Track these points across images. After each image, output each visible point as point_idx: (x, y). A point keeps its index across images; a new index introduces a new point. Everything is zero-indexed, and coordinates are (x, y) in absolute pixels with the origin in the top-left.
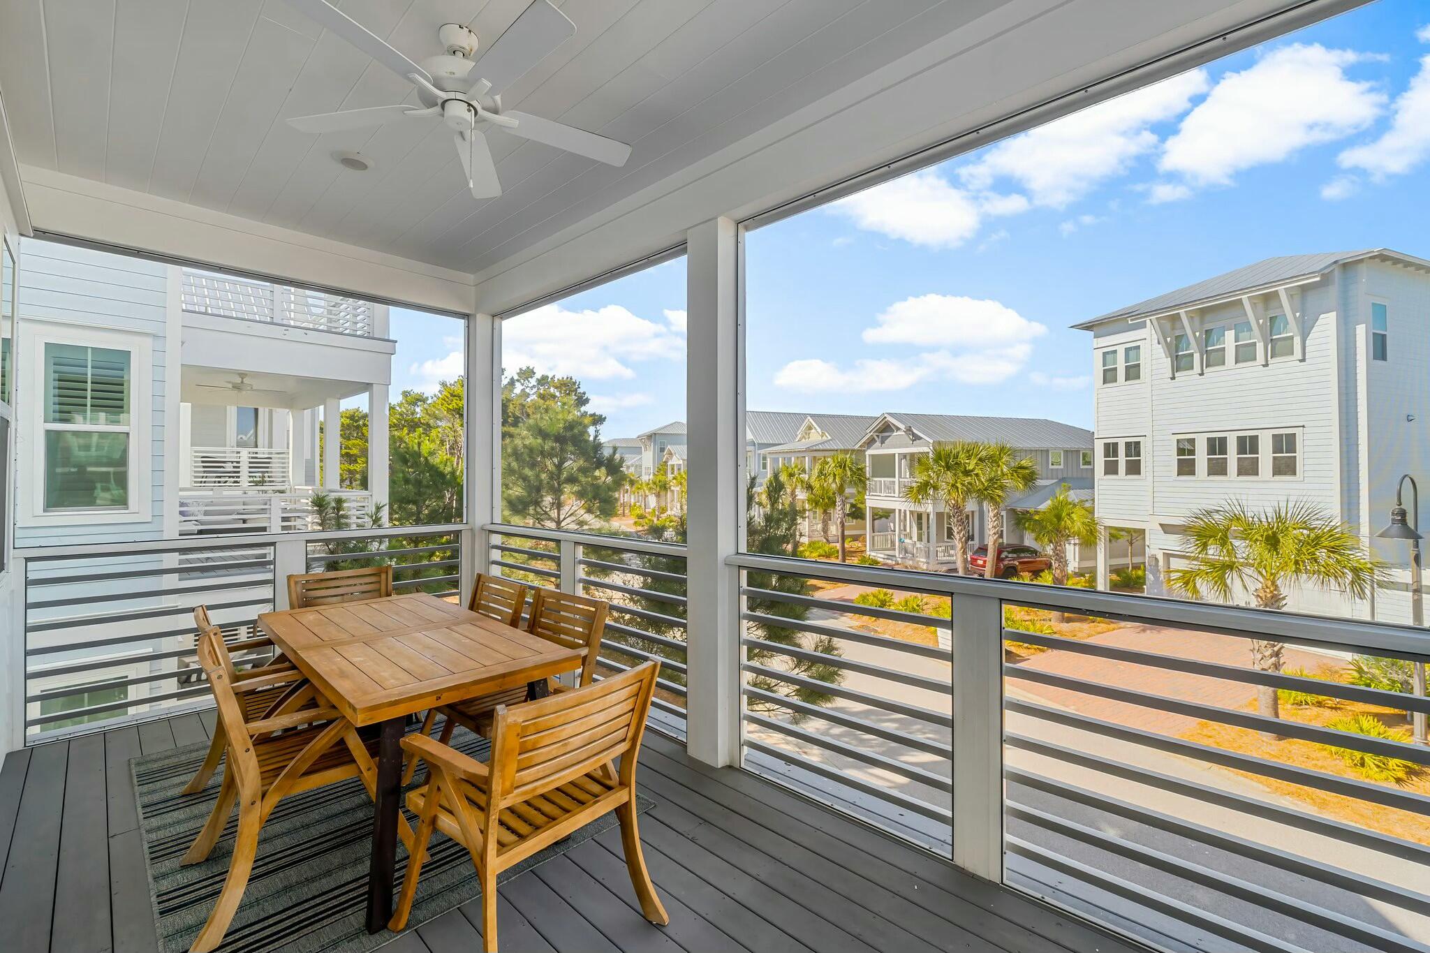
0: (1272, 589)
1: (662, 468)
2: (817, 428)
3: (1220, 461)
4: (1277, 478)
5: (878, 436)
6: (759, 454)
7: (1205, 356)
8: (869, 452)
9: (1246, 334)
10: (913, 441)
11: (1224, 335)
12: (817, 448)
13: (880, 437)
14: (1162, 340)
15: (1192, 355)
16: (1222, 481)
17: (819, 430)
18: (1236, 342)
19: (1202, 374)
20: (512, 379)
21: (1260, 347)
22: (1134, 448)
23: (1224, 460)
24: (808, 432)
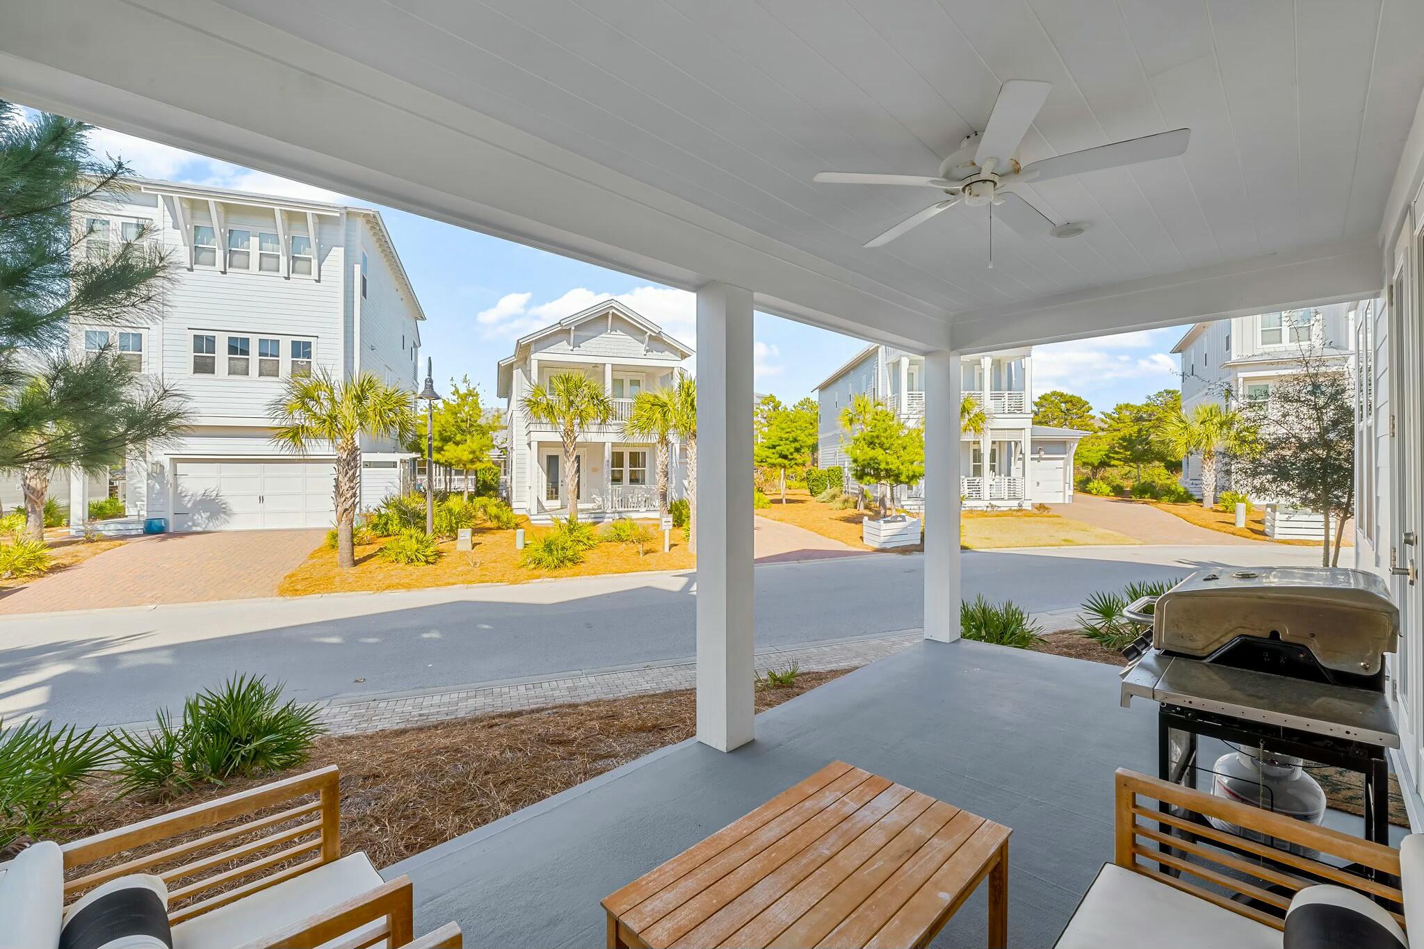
19: (224, 273)
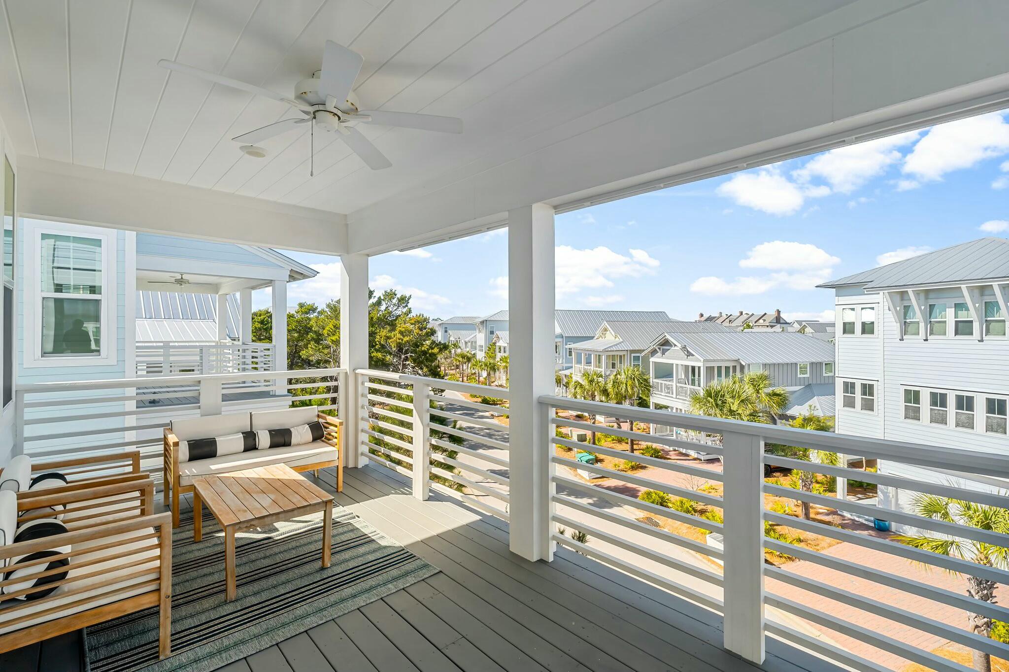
0: (985, 561)
1: (492, 348)
2: (611, 330)
3: (941, 412)
4: (990, 434)
5: (659, 348)
6: (566, 349)
7: (929, 326)
8: (652, 360)
9: (964, 313)
10: (688, 356)
11: (946, 311)
12: (612, 349)
13: (661, 349)
14: (892, 308)
15: (918, 323)
16: (942, 429)
17: (613, 333)
18: (955, 318)
20: (380, 298)
21: (976, 326)
22: (868, 389)
23: (945, 413)
24: (604, 333)
